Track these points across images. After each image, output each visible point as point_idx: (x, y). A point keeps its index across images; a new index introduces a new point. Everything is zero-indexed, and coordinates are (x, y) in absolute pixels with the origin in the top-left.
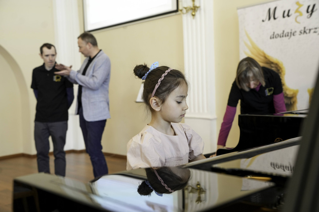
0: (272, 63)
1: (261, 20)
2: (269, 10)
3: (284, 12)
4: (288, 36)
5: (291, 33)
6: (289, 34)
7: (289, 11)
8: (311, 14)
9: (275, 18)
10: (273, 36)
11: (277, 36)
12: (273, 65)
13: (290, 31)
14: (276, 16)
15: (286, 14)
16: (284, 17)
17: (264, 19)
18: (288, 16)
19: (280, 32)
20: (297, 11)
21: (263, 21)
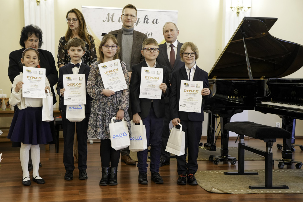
2: (109, 14)
8: (137, 24)
9: (113, 21)
16: (119, 22)
21: (103, 21)
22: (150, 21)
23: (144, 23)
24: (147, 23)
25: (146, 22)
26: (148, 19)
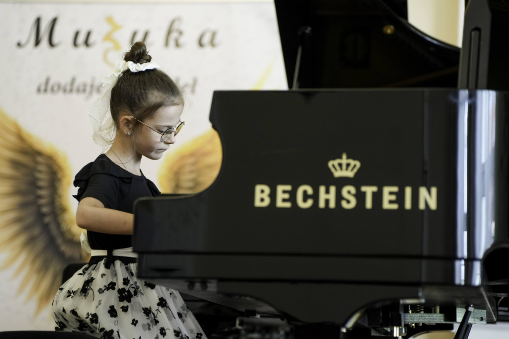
0: (39, 153)
1: (15, 42)
2: (38, 21)
3: (77, 34)
4: (84, 91)
5: (92, 86)
6: (88, 89)
7: (89, 34)
9: (51, 44)
10: (46, 88)
11: (56, 88)
12: (40, 159)
13: (89, 81)
14: (55, 40)
15: (81, 39)
16: (75, 44)
17: (23, 42)
18: (87, 43)
19: (65, 80)
20: (108, 37)
21: (19, 44)
22: (189, 38)
23: (167, 44)
24: (177, 45)
25: (172, 43)
26: (181, 33)
